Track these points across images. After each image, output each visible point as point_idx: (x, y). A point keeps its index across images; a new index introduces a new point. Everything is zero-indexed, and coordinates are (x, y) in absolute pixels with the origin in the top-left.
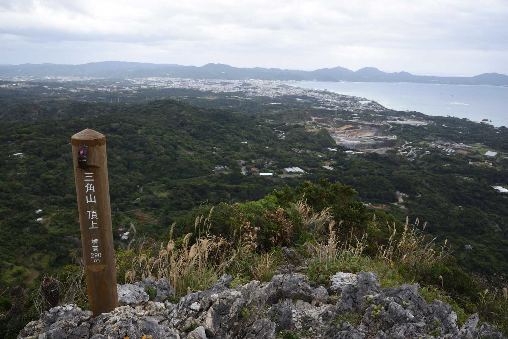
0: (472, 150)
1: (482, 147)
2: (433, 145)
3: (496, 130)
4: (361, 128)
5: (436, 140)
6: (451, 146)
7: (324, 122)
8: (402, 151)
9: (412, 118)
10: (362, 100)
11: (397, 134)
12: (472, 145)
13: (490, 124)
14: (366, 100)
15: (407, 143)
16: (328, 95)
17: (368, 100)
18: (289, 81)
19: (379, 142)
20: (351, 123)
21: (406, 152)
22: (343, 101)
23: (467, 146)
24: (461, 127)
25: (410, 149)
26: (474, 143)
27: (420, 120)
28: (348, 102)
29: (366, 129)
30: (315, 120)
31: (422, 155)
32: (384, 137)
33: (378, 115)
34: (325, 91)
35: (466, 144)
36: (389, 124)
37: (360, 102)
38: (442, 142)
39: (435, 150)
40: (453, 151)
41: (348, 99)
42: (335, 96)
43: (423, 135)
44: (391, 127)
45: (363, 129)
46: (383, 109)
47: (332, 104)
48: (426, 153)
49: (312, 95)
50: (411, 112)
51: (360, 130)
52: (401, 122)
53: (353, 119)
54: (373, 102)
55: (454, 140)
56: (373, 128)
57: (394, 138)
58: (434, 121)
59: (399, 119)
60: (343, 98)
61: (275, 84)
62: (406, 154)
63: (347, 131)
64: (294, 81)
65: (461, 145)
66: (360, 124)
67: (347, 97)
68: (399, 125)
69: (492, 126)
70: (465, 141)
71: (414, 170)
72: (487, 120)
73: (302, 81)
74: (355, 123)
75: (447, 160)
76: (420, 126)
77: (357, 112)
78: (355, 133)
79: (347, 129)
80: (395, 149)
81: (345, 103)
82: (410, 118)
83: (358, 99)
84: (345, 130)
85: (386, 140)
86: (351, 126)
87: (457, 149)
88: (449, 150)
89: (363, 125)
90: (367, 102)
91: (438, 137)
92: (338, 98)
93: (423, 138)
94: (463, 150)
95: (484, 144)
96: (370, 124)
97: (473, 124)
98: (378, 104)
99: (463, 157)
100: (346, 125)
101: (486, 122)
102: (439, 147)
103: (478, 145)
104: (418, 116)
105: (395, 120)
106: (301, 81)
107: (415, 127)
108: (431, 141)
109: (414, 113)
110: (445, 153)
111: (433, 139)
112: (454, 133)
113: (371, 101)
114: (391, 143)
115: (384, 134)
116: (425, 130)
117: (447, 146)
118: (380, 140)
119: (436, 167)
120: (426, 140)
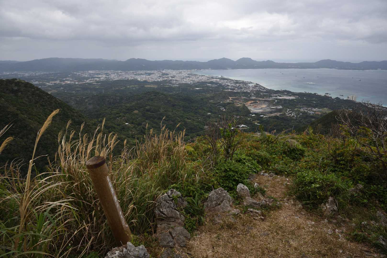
0: (323, 112)
1: (328, 110)
2: (302, 110)
3: (333, 100)
4: (259, 102)
5: (303, 107)
6: (312, 110)
7: (237, 100)
8: (288, 114)
9: (285, 95)
10: (249, 83)
11: (282, 105)
12: (322, 109)
13: (330, 96)
14: (252, 83)
15: (288, 110)
16: (226, 81)
17: (253, 83)
18: (192, 70)
19: (273, 110)
20: (252, 100)
21: (290, 115)
22: (238, 85)
23: (320, 110)
24: (314, 99)
25: (292, 113)
26: (323, 108)
27: (290, 96)
28: (241, 85)
29: (262, 103)
30: (231, 99)
31: (298, 116)
32: (275, 107)
33: (265, 94)
34: (222, 77)
35: (319, 108)
36: (274, 99)
37: (249, 85)
38: (306, 108)
39: (304, 113)
40: (313, 113)
41: (240, 83)
42: (231, 81)
43: (295, 105)
44: (276, 101)
45: (260, 103)
46: (265, 89)
47: (232, 87)
48: (300, 115)
49: (216, 81)
50: (283, 91)
51: (259, 104)
52: (281, 98)
53: (252, 97)
54: (257, 84)
55: (312, 107)
56: (266, 102)
57: (280, 107)
58: (298, 96)
59: (279, 96)
60: (237, 82)
61: (185, 73)
62: (291, 115)
63: (252, 105)
64: (196, 70)
65: (316, 109)
66: (257, 100)
67: (239, 82)
68: (280, 99)
69: (331, 97)
70: (318, 107)
71: (299, 122)
72: (328, 94)
73: (202, 70)
74: (254, 99)
75: (312, 117)
76: (292, 99)
77: (252, 92)
78: (256, 105)
79: (251, 103)
80: (284, 113)
81: (239, 86)
82: (284, 95)
83: (247, 82)
84: (250, 104)
85: (276, 109)
86: (253, 102)
87: (315, 112)
88: (311, 112)
89: (259, 100)
90: (253, 85)
91: (303, 106)
92: (234, 83)
93: (296, 107)
94: (318, 112)
95: (328, 108)
96: (263, 99)
97: (320, 96)
98: (260, 86)
99: (320, 115)
100: (250, 101)
101: (327, 95)
102: (306, 111)
103: (325, 109)
104: (288, 93)
105: (276, 96)
106: (200, 69)
107: (289, 100)
108: (300, 108)
109: (285, 91)
110: (310, 114)
111: (301, 107)
112: (311, 103)
113: (255, 84)
114: (280, 110)
115: (274, 105)
116: (295, 102)
117: (309, 110)
118: (273, 109)
119: (308, 120)
120: (297, 108)
